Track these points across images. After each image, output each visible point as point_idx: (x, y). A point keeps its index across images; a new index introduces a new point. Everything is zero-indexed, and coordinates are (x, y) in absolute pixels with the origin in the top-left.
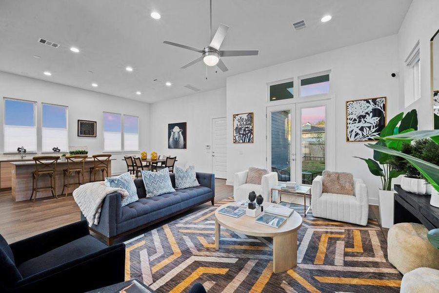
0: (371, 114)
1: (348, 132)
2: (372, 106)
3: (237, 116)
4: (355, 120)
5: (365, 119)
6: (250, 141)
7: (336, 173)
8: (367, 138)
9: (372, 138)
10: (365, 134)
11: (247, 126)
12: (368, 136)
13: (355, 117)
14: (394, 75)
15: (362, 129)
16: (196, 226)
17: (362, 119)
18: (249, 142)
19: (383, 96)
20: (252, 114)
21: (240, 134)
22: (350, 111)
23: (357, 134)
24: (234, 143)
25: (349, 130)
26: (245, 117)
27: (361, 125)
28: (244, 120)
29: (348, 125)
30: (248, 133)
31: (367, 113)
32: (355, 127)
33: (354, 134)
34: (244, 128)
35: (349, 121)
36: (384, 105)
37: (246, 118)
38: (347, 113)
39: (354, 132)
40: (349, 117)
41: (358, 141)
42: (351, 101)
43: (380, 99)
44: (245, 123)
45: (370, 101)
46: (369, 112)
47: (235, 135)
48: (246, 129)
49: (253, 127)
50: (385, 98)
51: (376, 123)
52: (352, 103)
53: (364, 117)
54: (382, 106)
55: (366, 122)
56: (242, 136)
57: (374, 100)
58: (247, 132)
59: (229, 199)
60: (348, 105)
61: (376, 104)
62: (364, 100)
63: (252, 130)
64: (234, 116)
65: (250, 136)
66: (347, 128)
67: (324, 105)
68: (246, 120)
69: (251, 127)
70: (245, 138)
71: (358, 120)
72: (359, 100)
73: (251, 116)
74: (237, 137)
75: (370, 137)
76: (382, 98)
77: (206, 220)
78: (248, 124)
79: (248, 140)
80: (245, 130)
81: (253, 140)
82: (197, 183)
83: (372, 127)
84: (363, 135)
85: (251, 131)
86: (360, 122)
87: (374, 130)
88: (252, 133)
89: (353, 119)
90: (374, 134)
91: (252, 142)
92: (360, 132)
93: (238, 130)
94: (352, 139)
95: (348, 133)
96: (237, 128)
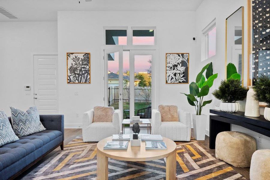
0: (181, 64)
1: (167, 76)
2: (181, 59)
3: (71, 55)
4: (171, 68)
5: (177, 68)
6: (87, 81)
7: (168, 106)
8: (178, 81)
9: (181, 81)
10: (177, 79)
11: (83, 66)
12: (178, 80)
13: (171, 65)
14: (194, 39)
15: (175, 75)
16: (61, 174)
17: (175, 68)
18: (85, 82)
19: (188, 53)
20: (89, 54)
21: (75, 74)
22: (168, 61)
23: (172, 78)
24: (68, 83)
25: (168, 75)
26: (81, 56)
27: (175, 71)
28: (80, 60)
29: (167, 71)
30: (85, 73)
31: (178, 63)
32: (171, 73)
33: (170, 78)
34: (80, 68)
35: (168, 68)
36: (188, 59)
37: (83, 58)
38: (166, 62)
39: (170, 76)
40: (167, 65)
41: (173, 83)
42: (169, 54)
43: (186, 54)
44: (81, 63)
45: (180, 55)
46: (179, 63)
47: (69, 74)
48: (83, 69)
49: (90, 67)
50: (189, 54)
51: (183, 71)
52: (169, 55)
53: (176, 66)
54: (187, 59)
55: (177, 70)
56: (77, 76)
57: (183, 54)
58: (83, 72)
59: (74, 141)
60: (167, 56)
61: (183, 58)
62: (177, 54)
63: (89, 70)
64: (68, 55)
65: (87, 76)
66: (166, 73)
67: (151, 55)
68: (82, 60)
69: (88, 67)
70: (81, 79)
71: (173, 68)
72: (174, 54)
73: (87, 57)
74: (71, 77)
75: (180, 81)
76: (187, 53)
77: (67, 165)
78: (85, 64)
79: (84, 81)
80: (81, 70)
81: (90, 80)
82: (42, 128)
83: (181, 74)
84: (176, 79)
85: (88, 72)
86: (174, 69)
87: (182, 76)
88: (89, 74)
89: (170, 67)
90: (182, 78)
91: (90, 83)
92: (174, 77)
93: (73, 70)
94: (169, 82)
95: (167, 78)
96: (71, 67)
